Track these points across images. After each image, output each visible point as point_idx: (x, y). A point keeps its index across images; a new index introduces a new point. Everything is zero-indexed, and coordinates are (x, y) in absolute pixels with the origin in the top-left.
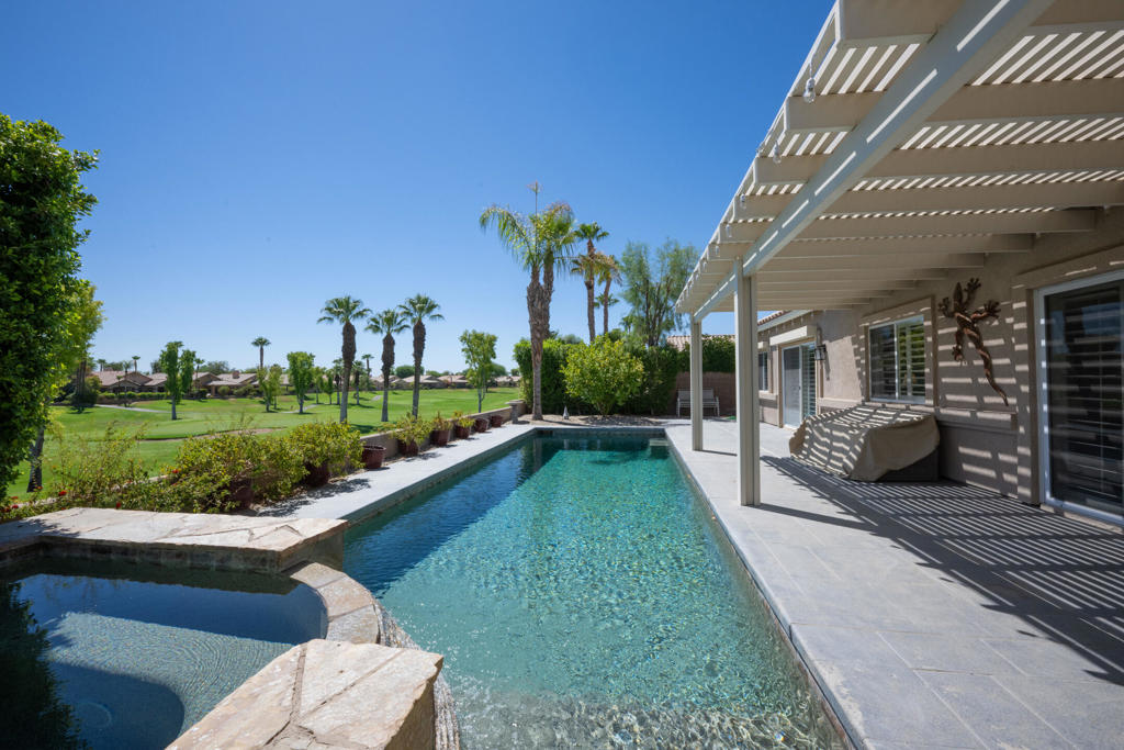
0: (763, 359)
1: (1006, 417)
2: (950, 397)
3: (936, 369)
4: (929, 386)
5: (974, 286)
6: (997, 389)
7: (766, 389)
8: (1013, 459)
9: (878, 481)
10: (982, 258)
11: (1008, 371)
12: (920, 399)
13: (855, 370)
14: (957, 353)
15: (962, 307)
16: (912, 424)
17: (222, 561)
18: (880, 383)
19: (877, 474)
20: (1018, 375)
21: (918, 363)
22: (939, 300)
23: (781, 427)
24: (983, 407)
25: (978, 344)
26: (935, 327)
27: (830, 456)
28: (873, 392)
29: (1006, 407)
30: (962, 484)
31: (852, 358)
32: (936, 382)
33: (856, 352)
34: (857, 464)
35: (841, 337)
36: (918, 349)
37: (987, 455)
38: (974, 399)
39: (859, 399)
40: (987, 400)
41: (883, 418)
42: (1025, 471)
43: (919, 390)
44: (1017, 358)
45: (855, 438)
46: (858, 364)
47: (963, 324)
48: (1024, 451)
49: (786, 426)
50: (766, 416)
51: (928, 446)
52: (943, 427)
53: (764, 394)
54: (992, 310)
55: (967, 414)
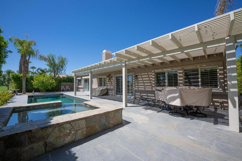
0: (80, 81)
1: (113, 88)
2: (108, 86)
3: (107, 83)
4: (106, 85)
5: (110, 75)
6: (112, 85)
7: (81, 85)
8: (113, 92)
9: (102, 96)
10: (111, 72)
11: (113, 83)
12: (105, 86)
13: (97, 83)
14: (109, 81)
15: (109, 77)
16: (104, 89)
17: (52, 105)
18: (100, 84)
19: (102, 95)
20: (114, 84)
21: (105, 82)
22: (107, 75)
23: (84, 92)
24: (111, 87)
25: (111, 80)
26: (107, 78)
27: (95, 94)
28: (99, 86)
29: (113, 87)
30: (109, 95)
31: (97, 81)
32: (107, 84)
33: (97, 80)
34: (100, 94)
35: (95, 78)
36: (105, 80)
37: (111, 92)
38: (110, 86)
39: (97, 87)
40: (111, 86)
41: (101, 89)
42: (114, 93)
43: (105, 85)
44: (114, 82)
45: (99, 91)
46: (97, 82)
47: (109, 78)
48: (114, 91)
49: (85, 92)
50: (80, 91)
51: (106, 92)
52: (107, 89)
53: (80, 86)
54: (112, 77)
55: (109, 88)
